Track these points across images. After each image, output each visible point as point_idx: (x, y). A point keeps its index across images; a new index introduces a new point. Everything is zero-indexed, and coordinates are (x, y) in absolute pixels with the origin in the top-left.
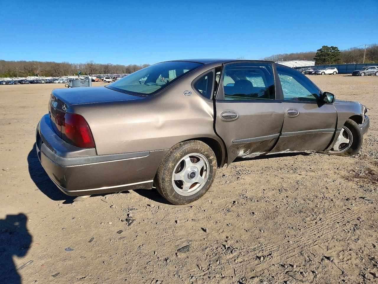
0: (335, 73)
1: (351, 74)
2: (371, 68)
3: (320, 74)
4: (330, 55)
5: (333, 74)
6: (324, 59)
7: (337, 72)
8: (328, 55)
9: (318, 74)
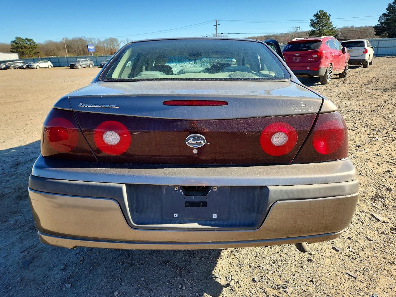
0: (50, 67)
1: (69, 68)
2: (85, 61)
3: (34, 68)
4: (28, 47)
5: (48, 67)
6: (23, 52)
7: (52, 65)
8: (26, 47)
9: (32, 68)
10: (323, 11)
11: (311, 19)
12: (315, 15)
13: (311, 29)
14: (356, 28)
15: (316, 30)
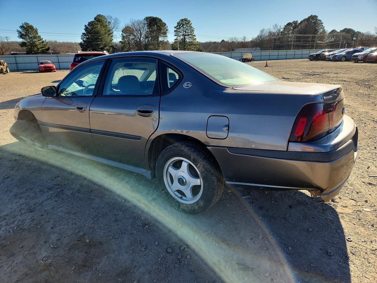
10: (28, 24)
11: (17, 30)
12: (22, 27)
13: (21, 40)
14: (60, 43)
15: (26, 41)
